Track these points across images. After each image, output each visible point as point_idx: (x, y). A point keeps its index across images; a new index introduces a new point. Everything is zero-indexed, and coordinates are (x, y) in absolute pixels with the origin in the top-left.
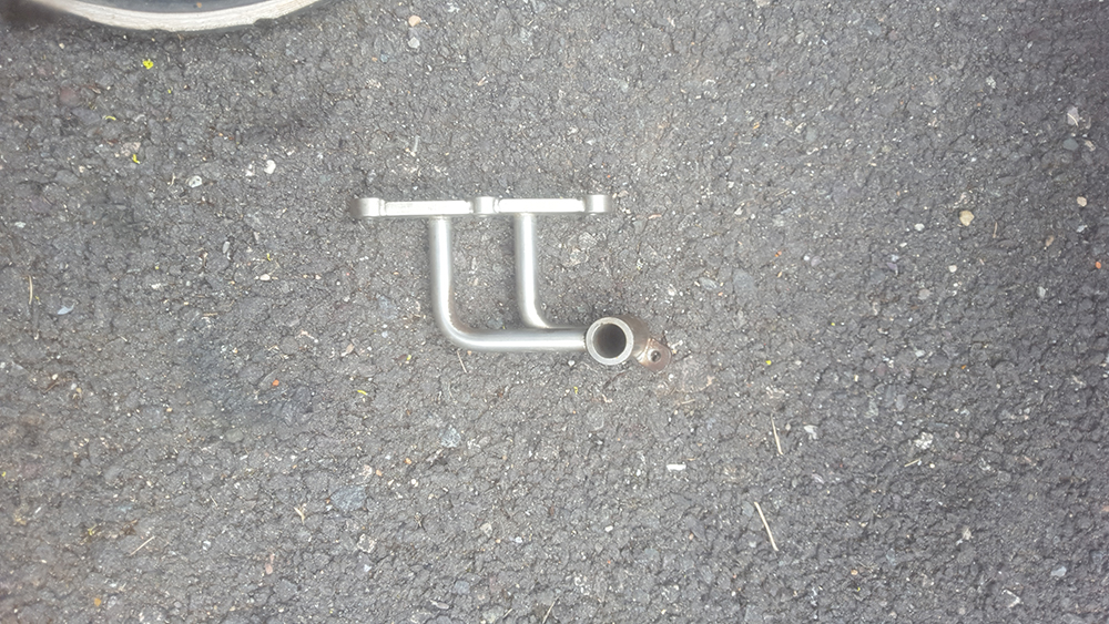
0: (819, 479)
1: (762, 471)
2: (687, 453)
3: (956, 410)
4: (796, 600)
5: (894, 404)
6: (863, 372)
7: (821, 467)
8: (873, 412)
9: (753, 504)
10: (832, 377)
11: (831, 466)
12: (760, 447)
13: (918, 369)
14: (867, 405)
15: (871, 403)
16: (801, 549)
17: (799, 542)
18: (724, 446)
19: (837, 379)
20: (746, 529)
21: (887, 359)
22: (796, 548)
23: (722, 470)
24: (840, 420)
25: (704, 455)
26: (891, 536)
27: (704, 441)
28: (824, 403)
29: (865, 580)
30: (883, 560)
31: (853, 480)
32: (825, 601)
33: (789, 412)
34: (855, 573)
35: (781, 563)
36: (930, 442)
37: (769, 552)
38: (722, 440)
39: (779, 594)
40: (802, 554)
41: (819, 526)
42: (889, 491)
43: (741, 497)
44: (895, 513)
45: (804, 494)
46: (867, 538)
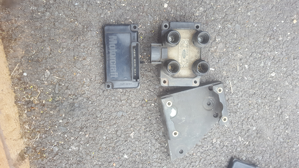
0: (246, 78)
1: (233, 74)
2: (215, 66)
3: (282, 68)
4: (235, 105)
5: (268, 64)
6: (262, 54)
7: (247, 75)
8: (262, 65)
9: (229, 81)
10: (254, 55)
11: (250, 76)
12: (233, 68)
13: (275, 57)
14: (261, 63)
15: (262, 63)
16: (238, 94)
17: (238, 92)
18: (225, 66)
19: (255, 55)
20: (226, 87)
21: (268, 53)
22: (237, 93)
23: (223, 72)
24: (254, 65)
25: (219, 68)
26: (260, 95)
27: (220, 64)
28: (251, 60)
29: (252, 104)
30: (257, 100)
31: (254, 80)
32: (242, 107)
33: (242, 61)
34: (250, 102)
35: (233, 96)
36: (275, 75)
37: (231, 93)
38: (224, 64)
39: (231, 103)
40: (238, 95)
41: (244, 89)
42: (262, 84)
43: (226, 79)
44: (263, 90)
45: (242, 81)
46: (255, 94)
